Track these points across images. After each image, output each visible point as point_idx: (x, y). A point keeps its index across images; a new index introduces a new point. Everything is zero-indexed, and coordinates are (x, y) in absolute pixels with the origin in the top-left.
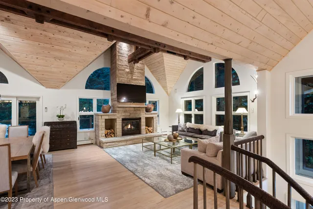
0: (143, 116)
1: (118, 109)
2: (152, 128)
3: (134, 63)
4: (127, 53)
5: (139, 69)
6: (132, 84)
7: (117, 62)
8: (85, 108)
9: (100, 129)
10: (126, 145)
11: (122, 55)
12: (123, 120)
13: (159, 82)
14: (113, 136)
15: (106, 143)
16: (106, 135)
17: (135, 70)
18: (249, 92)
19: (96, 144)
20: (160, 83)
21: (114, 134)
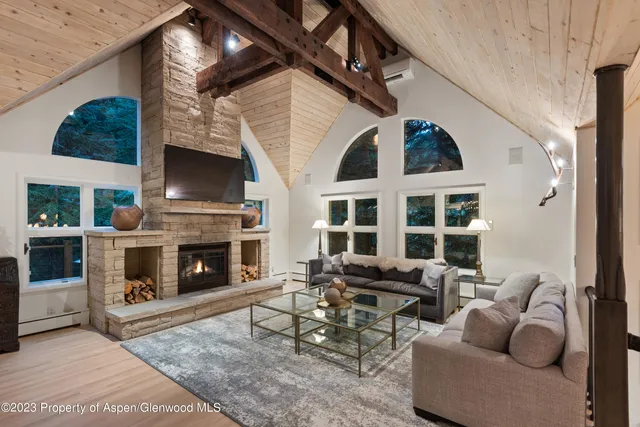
0: (237, 237)
1: (166, 219)
2: (256, 268)
3: (215, 97)
4: (196, 65)
5: (226, 115)
6: (208, 151)
7: (166, 85)
8: (44, 217)
9: (107, 280)
10: (193, 321)
11: (178, 67)
12: (181, 248)
13: (268, 155)
14: (149, 297)
15: (132, 323)
16: (126, 296)
17: (217, 116)
18: (484, 185)
19: (92, 325)
20: (271, 158)
21: (154, 291)
